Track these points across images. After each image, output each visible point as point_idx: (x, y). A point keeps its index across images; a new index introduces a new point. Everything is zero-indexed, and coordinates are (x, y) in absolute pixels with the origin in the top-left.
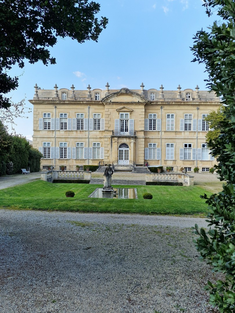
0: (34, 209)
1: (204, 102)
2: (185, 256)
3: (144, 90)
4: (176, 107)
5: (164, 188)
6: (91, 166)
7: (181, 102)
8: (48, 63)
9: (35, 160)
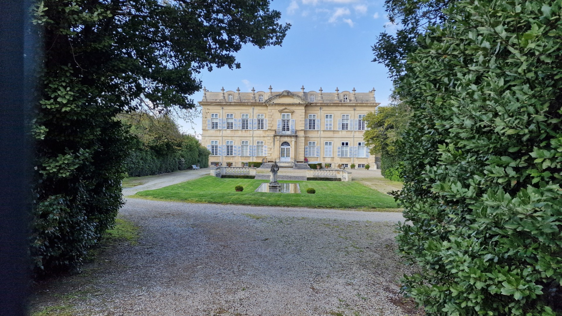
0: (210, 202)
1: (360, 104)
2: (356, 248)
3: (304, 93)
4: (334, 108)
5: (324, 183)
6: (255, 163)
7: (339, 104)
8: (233, 67)
9: (204, 157)
